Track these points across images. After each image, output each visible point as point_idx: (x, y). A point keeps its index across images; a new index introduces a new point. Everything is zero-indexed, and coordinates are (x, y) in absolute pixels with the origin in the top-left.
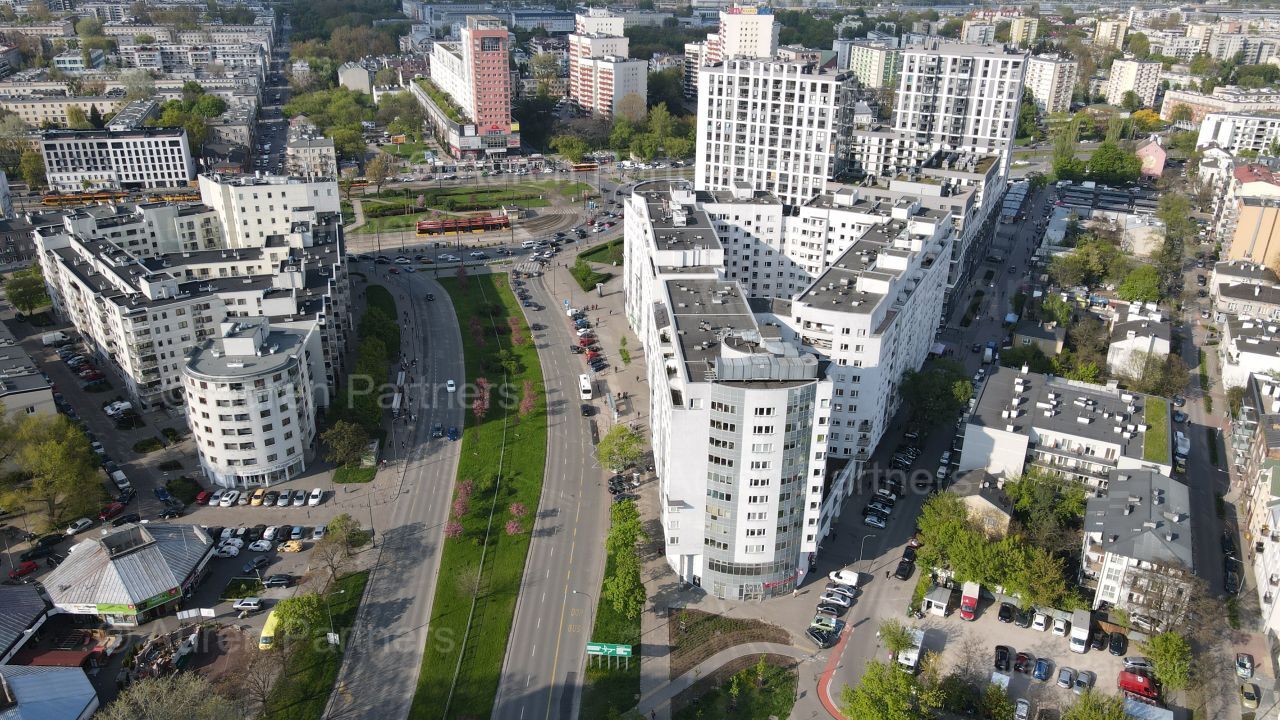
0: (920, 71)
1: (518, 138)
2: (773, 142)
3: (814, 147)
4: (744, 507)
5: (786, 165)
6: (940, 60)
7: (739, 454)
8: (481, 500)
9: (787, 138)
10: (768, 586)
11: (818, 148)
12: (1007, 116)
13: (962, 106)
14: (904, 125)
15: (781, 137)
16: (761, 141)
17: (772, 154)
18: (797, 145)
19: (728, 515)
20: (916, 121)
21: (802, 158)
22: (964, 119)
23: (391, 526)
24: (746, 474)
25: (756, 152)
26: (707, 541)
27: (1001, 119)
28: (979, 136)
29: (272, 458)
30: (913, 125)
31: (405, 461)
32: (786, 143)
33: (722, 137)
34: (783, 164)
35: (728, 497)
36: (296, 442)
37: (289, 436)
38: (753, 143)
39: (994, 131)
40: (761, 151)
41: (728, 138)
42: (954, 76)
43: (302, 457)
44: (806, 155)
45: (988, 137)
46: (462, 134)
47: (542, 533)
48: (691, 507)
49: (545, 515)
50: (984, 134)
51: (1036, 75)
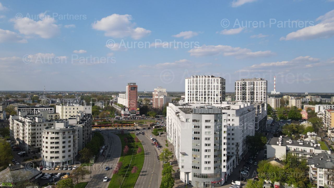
0: (241, 86)
1: (139, 112)
2: (205, 95)
3: (216, 95)
4: (204, 153)
5: (209, 100)
6: (245, 83)
7: (201, 135)
8: (124, 169)
9: (209, 93)
10: (213, 182)
11: (217, 96)
12: (264, 95)
13: (252, 93)
14: (238, 99)
15: (207, 93)
16: (202, 95)
17: (205, 98)
18: (211, 95)
19: (199, 157)
20: (241, 98)
21: (213, 98)
22: (253, 97)
23: (97, 174)
24: (204, 142)
25: (201, 98)
26: (193, 167)
27: (263, 96)
28: (258, 101)
29: (64, 157)
30: (241, 99)
31: (103, 162)
32: (208, 95)
33: (192, 95)
34: (208, 100)
35: (199, 151)
36: (71, 153)
37: (69, 151)
38: (200, 96)
39: (262, 99)
40: (202, 98)
41: (193, 95)
42: (249, 86)
43: (72, 159)
44: (214, 97)
45: (260, 101)
46: (125, 110)
47: (142, 175)
48: (188, 155)
49: (143, 172)
50: (259, 100)
51: (270, 102)
